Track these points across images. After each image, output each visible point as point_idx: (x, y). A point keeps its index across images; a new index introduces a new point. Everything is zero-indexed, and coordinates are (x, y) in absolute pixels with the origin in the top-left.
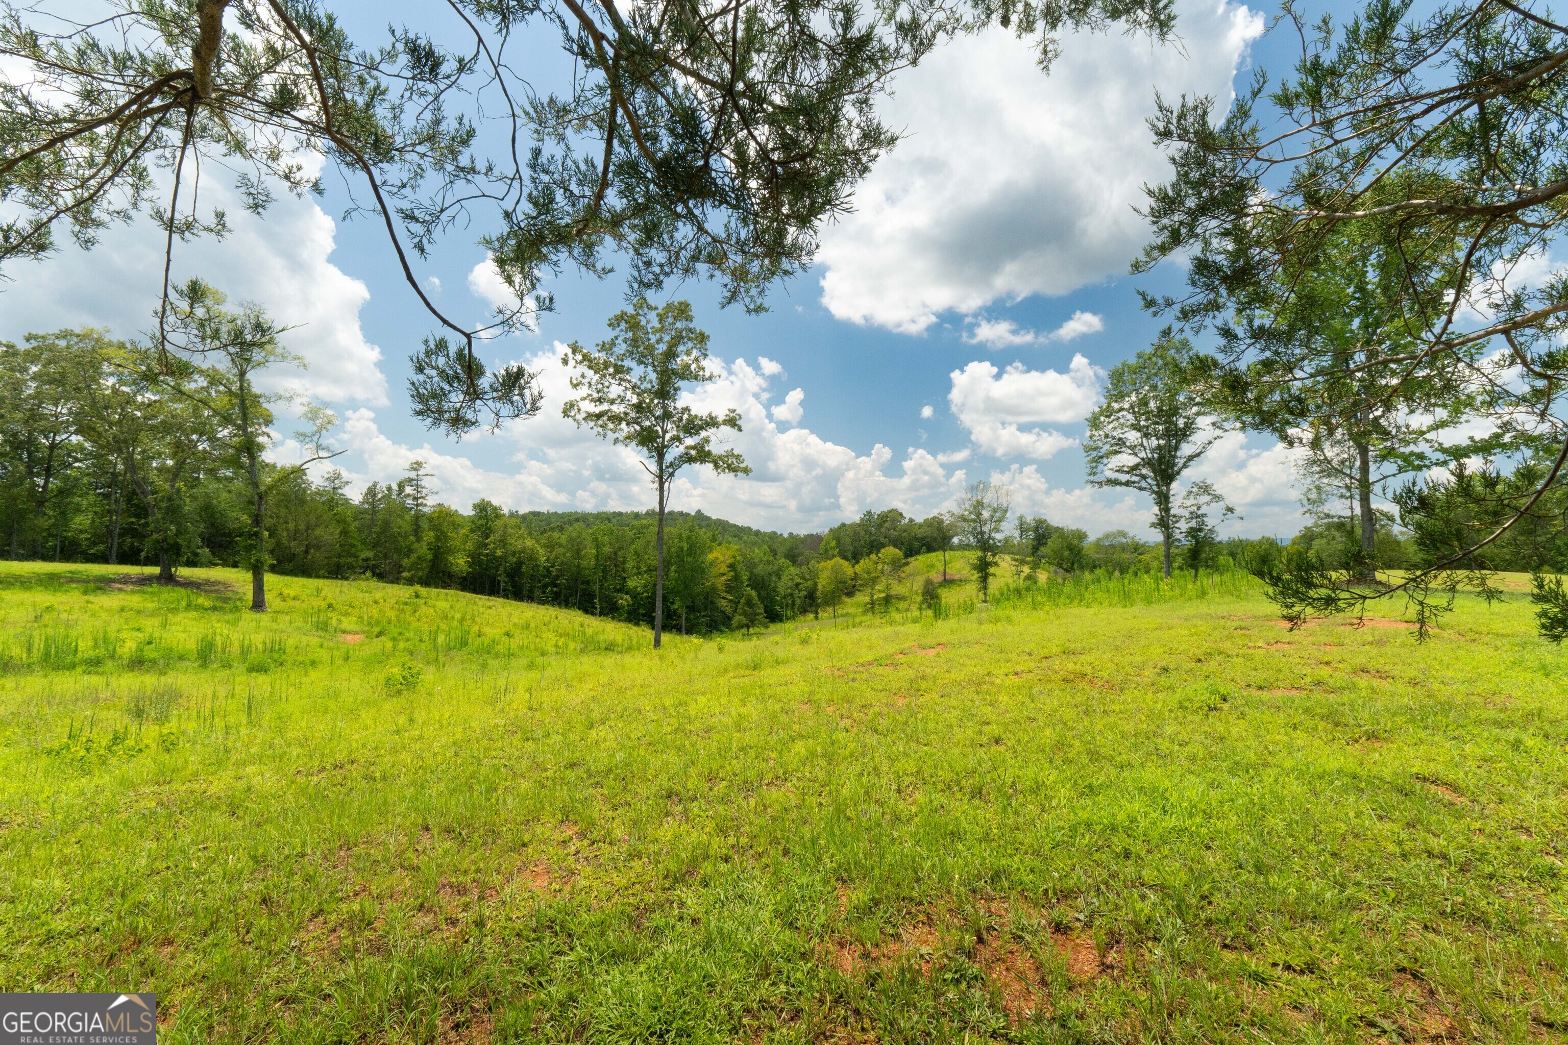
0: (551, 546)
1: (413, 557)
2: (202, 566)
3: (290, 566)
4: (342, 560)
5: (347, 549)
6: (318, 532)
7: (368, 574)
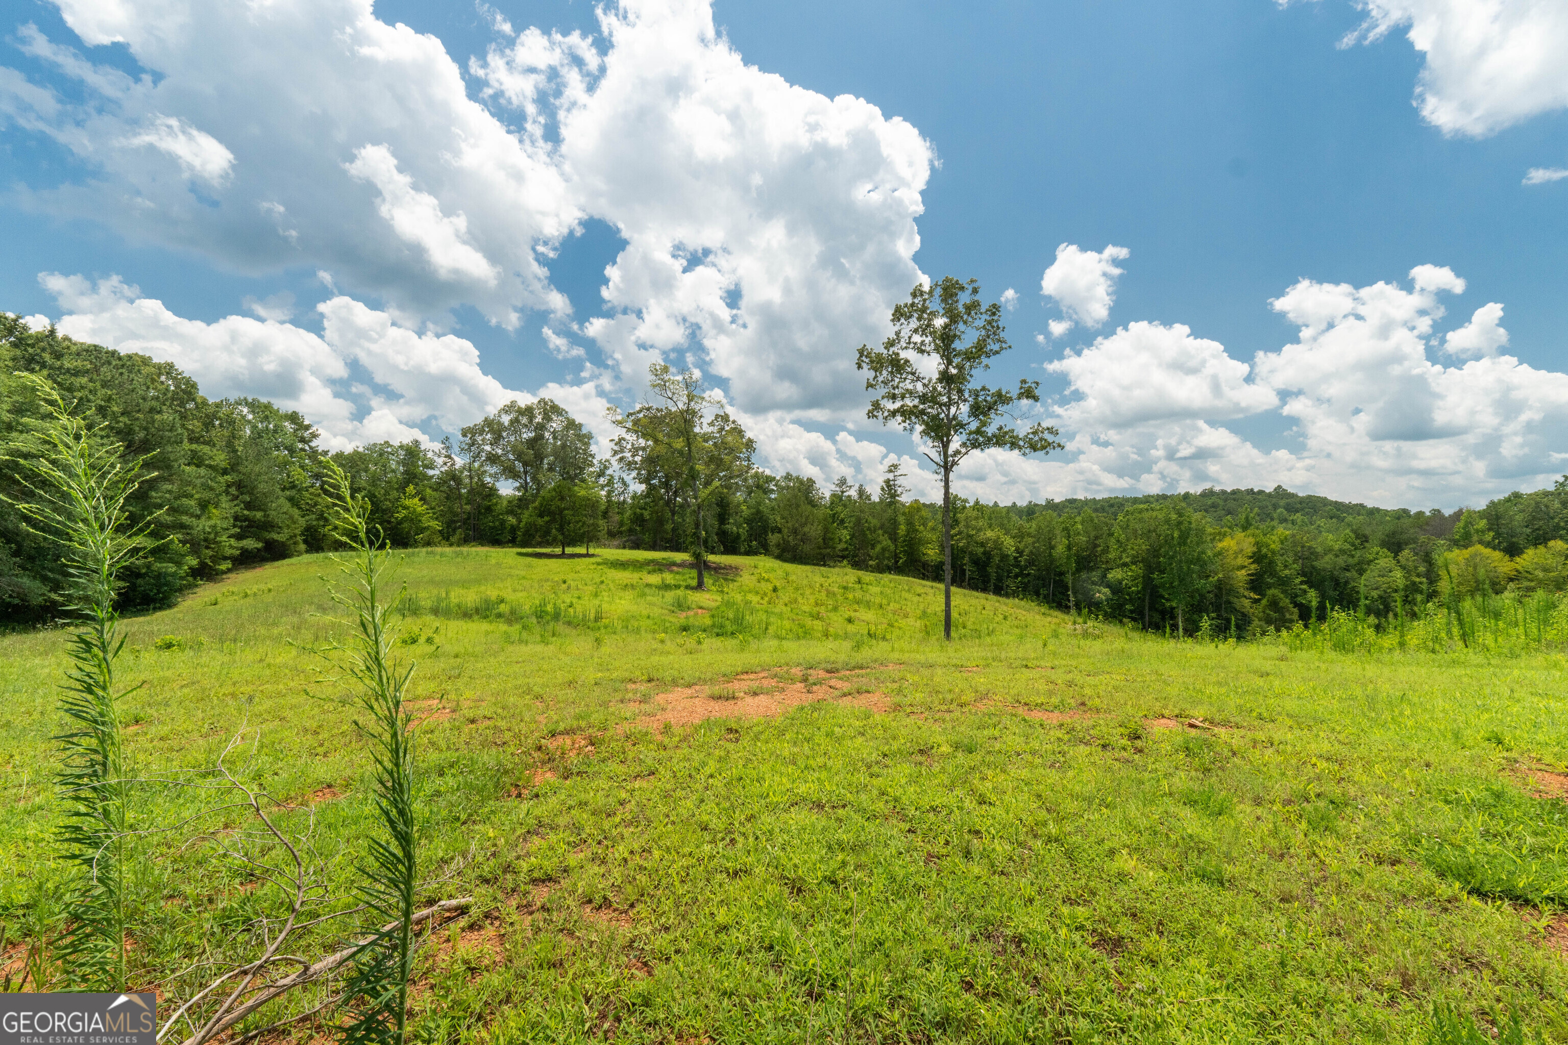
0: (1020, 535)
1: (878, 548)
2: (740, 554)
3: (789, 555)
4: (823, 551)
5: (827, 540)
6: (806, 529)
7: (845, 562)
